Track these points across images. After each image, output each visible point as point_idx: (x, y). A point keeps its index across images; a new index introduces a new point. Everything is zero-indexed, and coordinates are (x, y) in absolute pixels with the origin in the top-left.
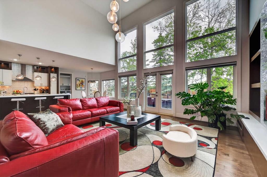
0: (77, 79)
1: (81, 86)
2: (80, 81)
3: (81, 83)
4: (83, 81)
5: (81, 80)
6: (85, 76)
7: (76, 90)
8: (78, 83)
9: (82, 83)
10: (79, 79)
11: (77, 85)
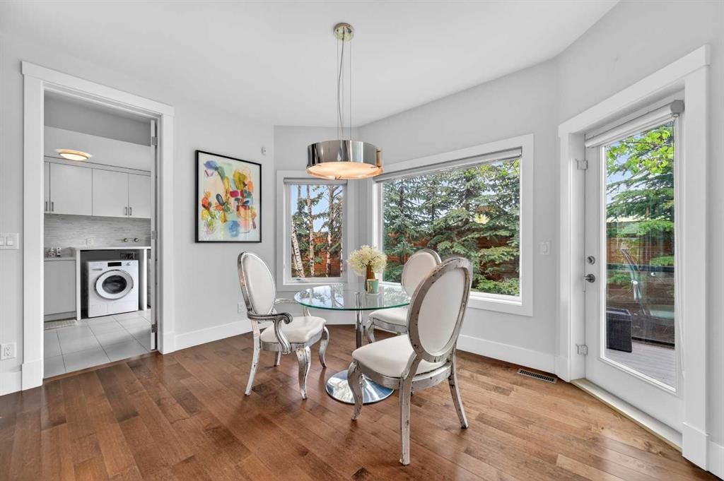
0: (203, 159)
1: (231, 217)
2: (229, 174)
3: (233, 194)
4: (245, 177)
5: (231, 168)
6: (263, 151)
7: (197, 241)
8: (212, 186)
9: (241, 194)
10: (219, 162)
11: (207, 206)
